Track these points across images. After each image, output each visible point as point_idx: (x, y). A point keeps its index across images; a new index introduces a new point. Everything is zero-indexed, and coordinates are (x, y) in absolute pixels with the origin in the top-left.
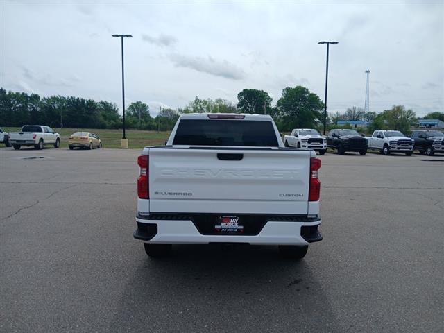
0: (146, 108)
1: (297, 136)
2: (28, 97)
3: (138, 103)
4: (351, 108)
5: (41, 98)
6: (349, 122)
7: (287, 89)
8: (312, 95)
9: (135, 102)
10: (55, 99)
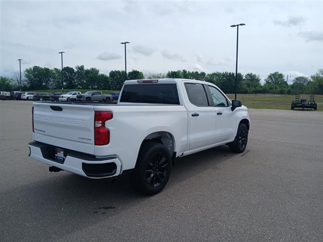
0: (282, 77)
2: (198, 74)
3: (276, 73)
5: (206, 74)
9: (273, 73)
10: (214, 74)
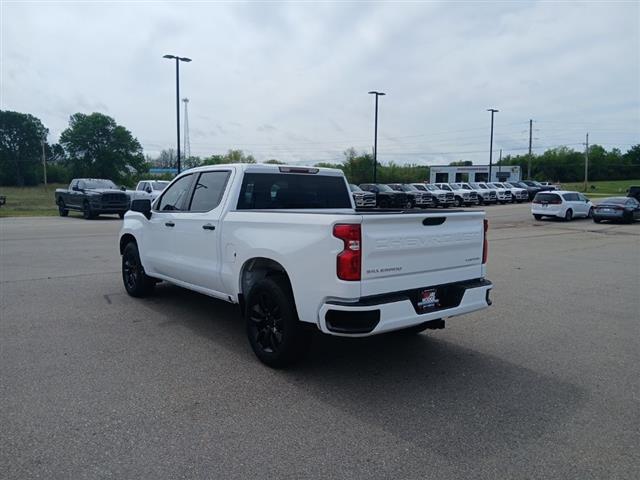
1: (150, 192)
4: (167, 149)
6: (171, 170)
7: (78, 116)
8: (121, 128)
